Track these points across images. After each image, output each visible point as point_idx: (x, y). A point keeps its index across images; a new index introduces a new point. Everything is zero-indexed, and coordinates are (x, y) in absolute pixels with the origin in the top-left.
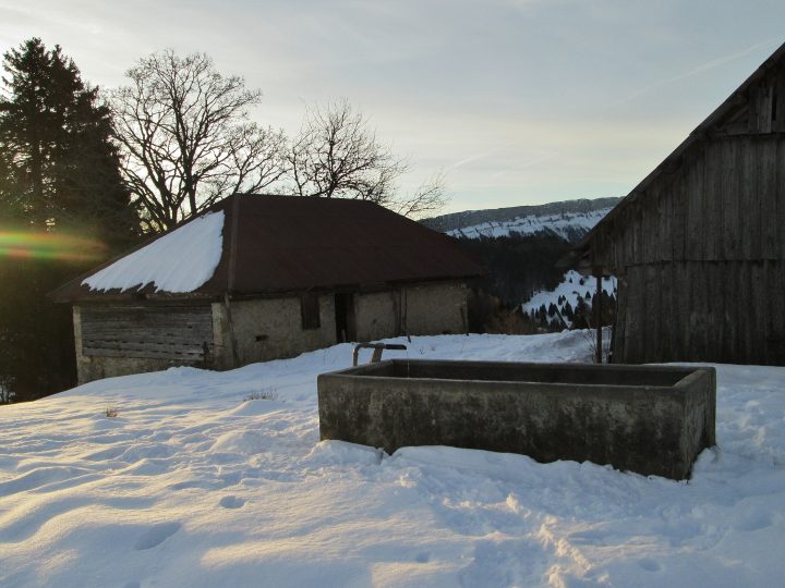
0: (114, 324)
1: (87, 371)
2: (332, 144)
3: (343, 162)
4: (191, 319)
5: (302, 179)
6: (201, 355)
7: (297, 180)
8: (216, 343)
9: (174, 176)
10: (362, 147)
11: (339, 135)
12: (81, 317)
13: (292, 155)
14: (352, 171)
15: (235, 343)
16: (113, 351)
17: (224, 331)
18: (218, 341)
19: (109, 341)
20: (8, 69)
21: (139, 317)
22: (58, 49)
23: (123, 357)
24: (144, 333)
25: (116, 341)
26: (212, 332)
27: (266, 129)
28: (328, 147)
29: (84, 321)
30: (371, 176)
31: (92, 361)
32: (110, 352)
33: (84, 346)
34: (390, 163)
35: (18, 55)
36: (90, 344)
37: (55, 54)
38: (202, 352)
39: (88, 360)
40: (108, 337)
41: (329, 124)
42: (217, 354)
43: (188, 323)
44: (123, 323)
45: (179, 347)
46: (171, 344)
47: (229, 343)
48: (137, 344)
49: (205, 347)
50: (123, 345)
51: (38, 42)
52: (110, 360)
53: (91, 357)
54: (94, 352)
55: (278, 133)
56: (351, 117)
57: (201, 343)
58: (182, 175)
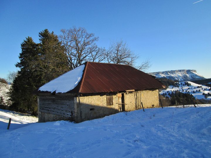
0: (47, 102)
1: (41, 117)
2: (118, 51)
3: (121, 56)
4: (68, 102)
5: (110, 61)
6: (71, 115)
7: (108, 61)
8: (75, 112)
9: (75, 59)
10: (126, 52)
11: (120, 49)
12: (39, 100)
13: (107, 54)
14: (123, 58)
15: (81, 113)
16: (47, 111)
17: (78, 107)
18: (76, 111)
19: (46, 108)
20: (40, 36)
21: (53, 101)
22: (53, 32)
23: (49, 113)
24: (55, 106)
25: (48, 108)
26: (74, 107)
27: (100, 48)
28: (116, 52)
29: (40, 101)
30: (128, 60)
31: (42, 114)
32: (46, 111)
33: (40, 108)
34: (134, 56)
35: (42, 33)
36: (41, 108)
37: (52, 33)
38: (71, 114)
39: (41, 113)
40: (46, 106)
41: (117, 46)
42: (76, 116)
43: (67, 104)
44: (50, 102)
45: (64, 112)
46: (62, 110)
47: (79, 112)
48: (53, 110)
49: (72, 113)
50: (49, 110)
51: (47, 30)
52: (46, 114)
53: (41, 112)
54: (42, 111)
55: (103, 48)
56: (123, 44)
57: (71, 111)
58: (77, 59)
